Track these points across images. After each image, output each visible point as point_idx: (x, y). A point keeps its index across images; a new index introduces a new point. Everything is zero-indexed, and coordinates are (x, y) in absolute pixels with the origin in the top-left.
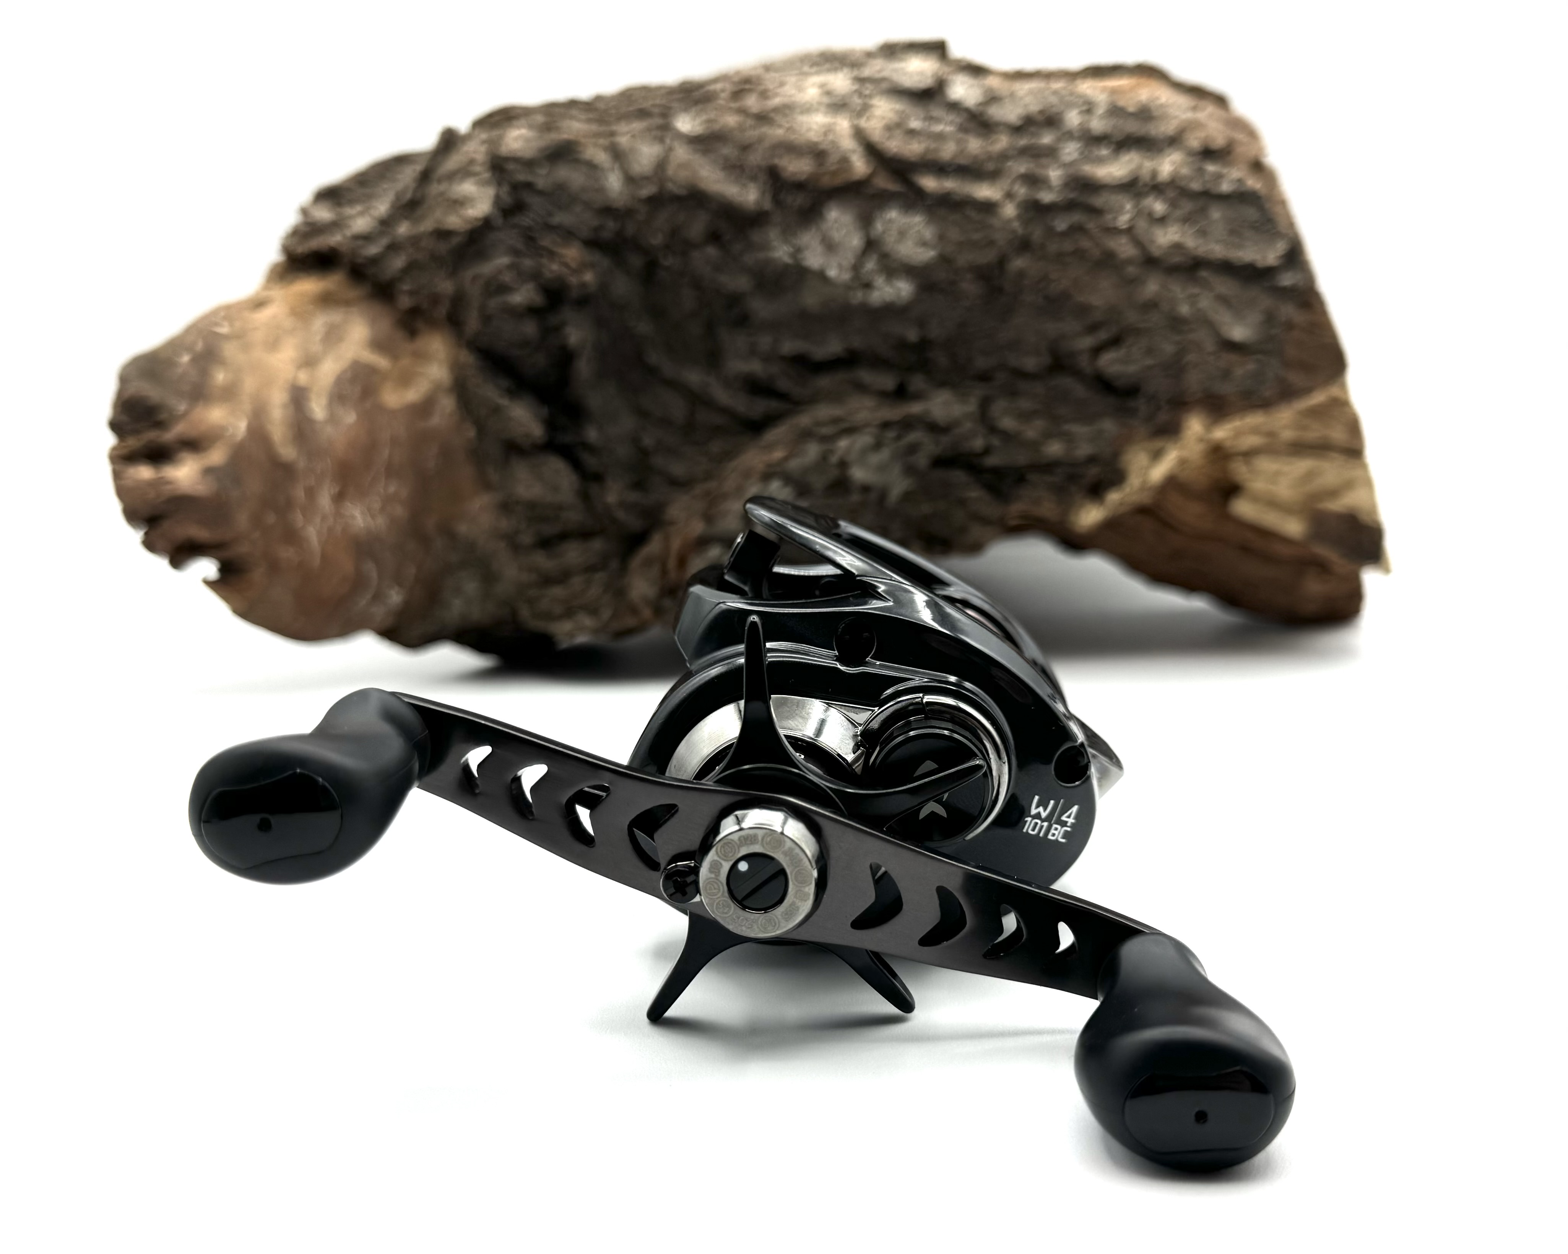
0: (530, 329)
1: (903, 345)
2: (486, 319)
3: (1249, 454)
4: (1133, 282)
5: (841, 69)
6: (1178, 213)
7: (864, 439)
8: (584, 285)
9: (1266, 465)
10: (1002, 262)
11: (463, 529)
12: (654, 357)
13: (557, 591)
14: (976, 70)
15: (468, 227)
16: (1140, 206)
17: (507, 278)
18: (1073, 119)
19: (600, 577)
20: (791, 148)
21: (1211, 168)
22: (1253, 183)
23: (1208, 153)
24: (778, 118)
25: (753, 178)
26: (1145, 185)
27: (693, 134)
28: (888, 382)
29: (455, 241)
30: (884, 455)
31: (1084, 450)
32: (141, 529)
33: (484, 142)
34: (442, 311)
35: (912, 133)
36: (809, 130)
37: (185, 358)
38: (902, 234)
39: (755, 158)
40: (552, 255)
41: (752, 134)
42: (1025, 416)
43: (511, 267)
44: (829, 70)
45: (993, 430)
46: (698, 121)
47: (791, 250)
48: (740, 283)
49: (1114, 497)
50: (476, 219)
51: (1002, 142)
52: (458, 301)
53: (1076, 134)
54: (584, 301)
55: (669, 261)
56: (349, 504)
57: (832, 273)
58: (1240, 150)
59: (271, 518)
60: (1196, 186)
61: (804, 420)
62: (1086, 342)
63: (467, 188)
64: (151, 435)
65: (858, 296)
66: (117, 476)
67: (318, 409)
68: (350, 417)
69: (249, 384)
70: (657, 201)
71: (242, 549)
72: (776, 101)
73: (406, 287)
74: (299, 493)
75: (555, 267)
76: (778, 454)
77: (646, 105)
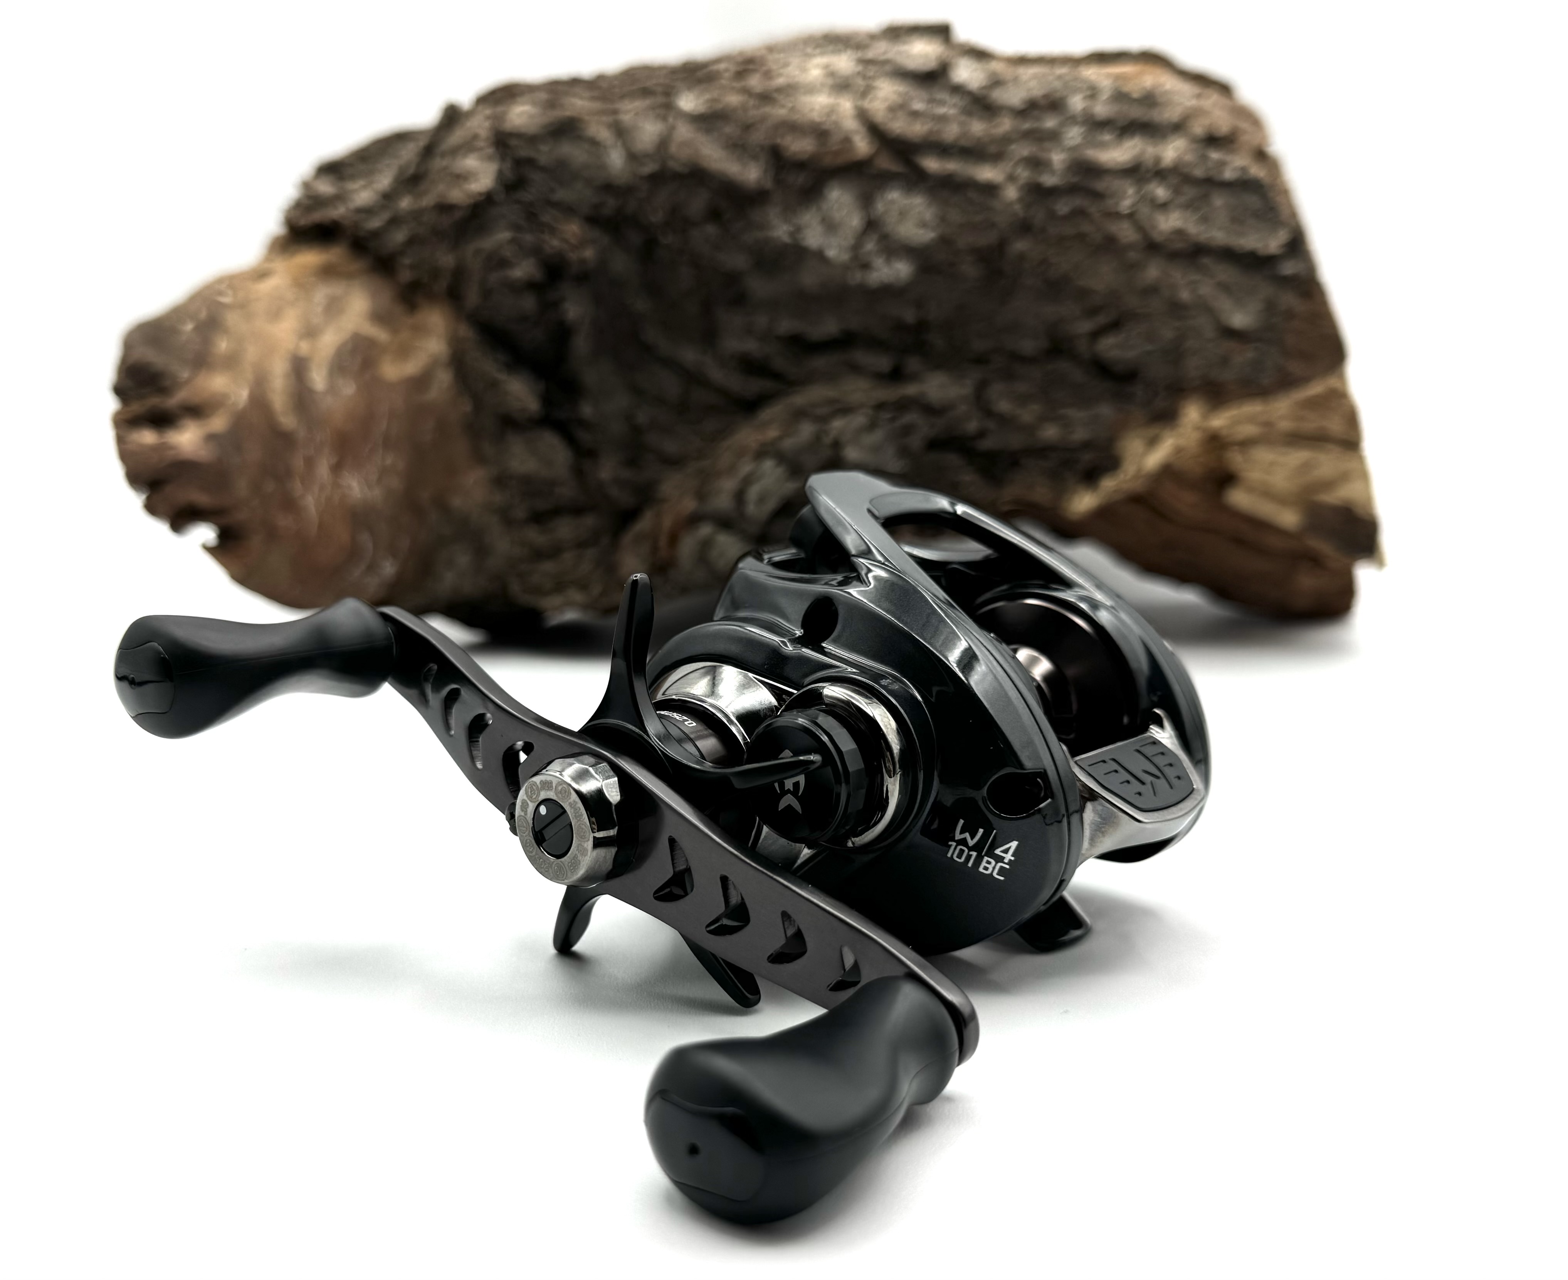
0: (529, 303)
1: (900, 326)
2: (487, 293)
3: (1246, 444)
4: (1133, 267)
5: (845, 50)
6: (1182, 199)
7: (859, 420)
8: (583, 261)
9: (1263, 455)
10: (1001, 246)
11: (457, 502)
12: (652, 335)
13: (548, 567)
14: (980, 54)
15: (472, 201)
16: (1143, 192)
17: (508, 252)
18: (1077, 103)
19: (591, 553)
20: (793, 127)
21: (1215, 155)
22: (1257, 171)
23: (1212, 140)
24: (780, 97)
25: (755, 158)
26: (1148, 171)
27: (696, 113)
28: (883, 362)
29: (458, 215)
30: (877, 436)
31: (1080, 435)
32: (143, 493)
33: (488, 118)
34: (442, 284)
35: (915, 114)
36: (812, 110)
37: (189, 327)
38: (903, 214)
39: (758, 137)
40: (553, 231)
41: (754, 113)
42: (1023, 400)
43: (513, 241)
44: (834, 52)
45: (988, 413)
46: (701, 101)
47: (791, 229)
48: (737, 261)
49: (1109, 484)
50: (480, 194)
51: (1005, 125)
52: (459, 274)
53: (1079, 119)
54: (583, 277)
55: (668, 239)
56: (347, 474)
57: (831, 253)
58: (1244, 138)
59: (270, 486)
60: (1199, 173)
61: (799, 399)
62: (1085, 326)
63: (470, 162)
64: (154, 401)
65: (856, 277)
66: (120, 440)
67: (318, 379)
68: (349, 389)
69: (251, 353)
70: (658, 178)
71: (240, 516)
72: (780, 81)
73: (407, 261)
74: (298, 463)
75: (555, 243)
76: (772, 433)
77: (649, 84)
